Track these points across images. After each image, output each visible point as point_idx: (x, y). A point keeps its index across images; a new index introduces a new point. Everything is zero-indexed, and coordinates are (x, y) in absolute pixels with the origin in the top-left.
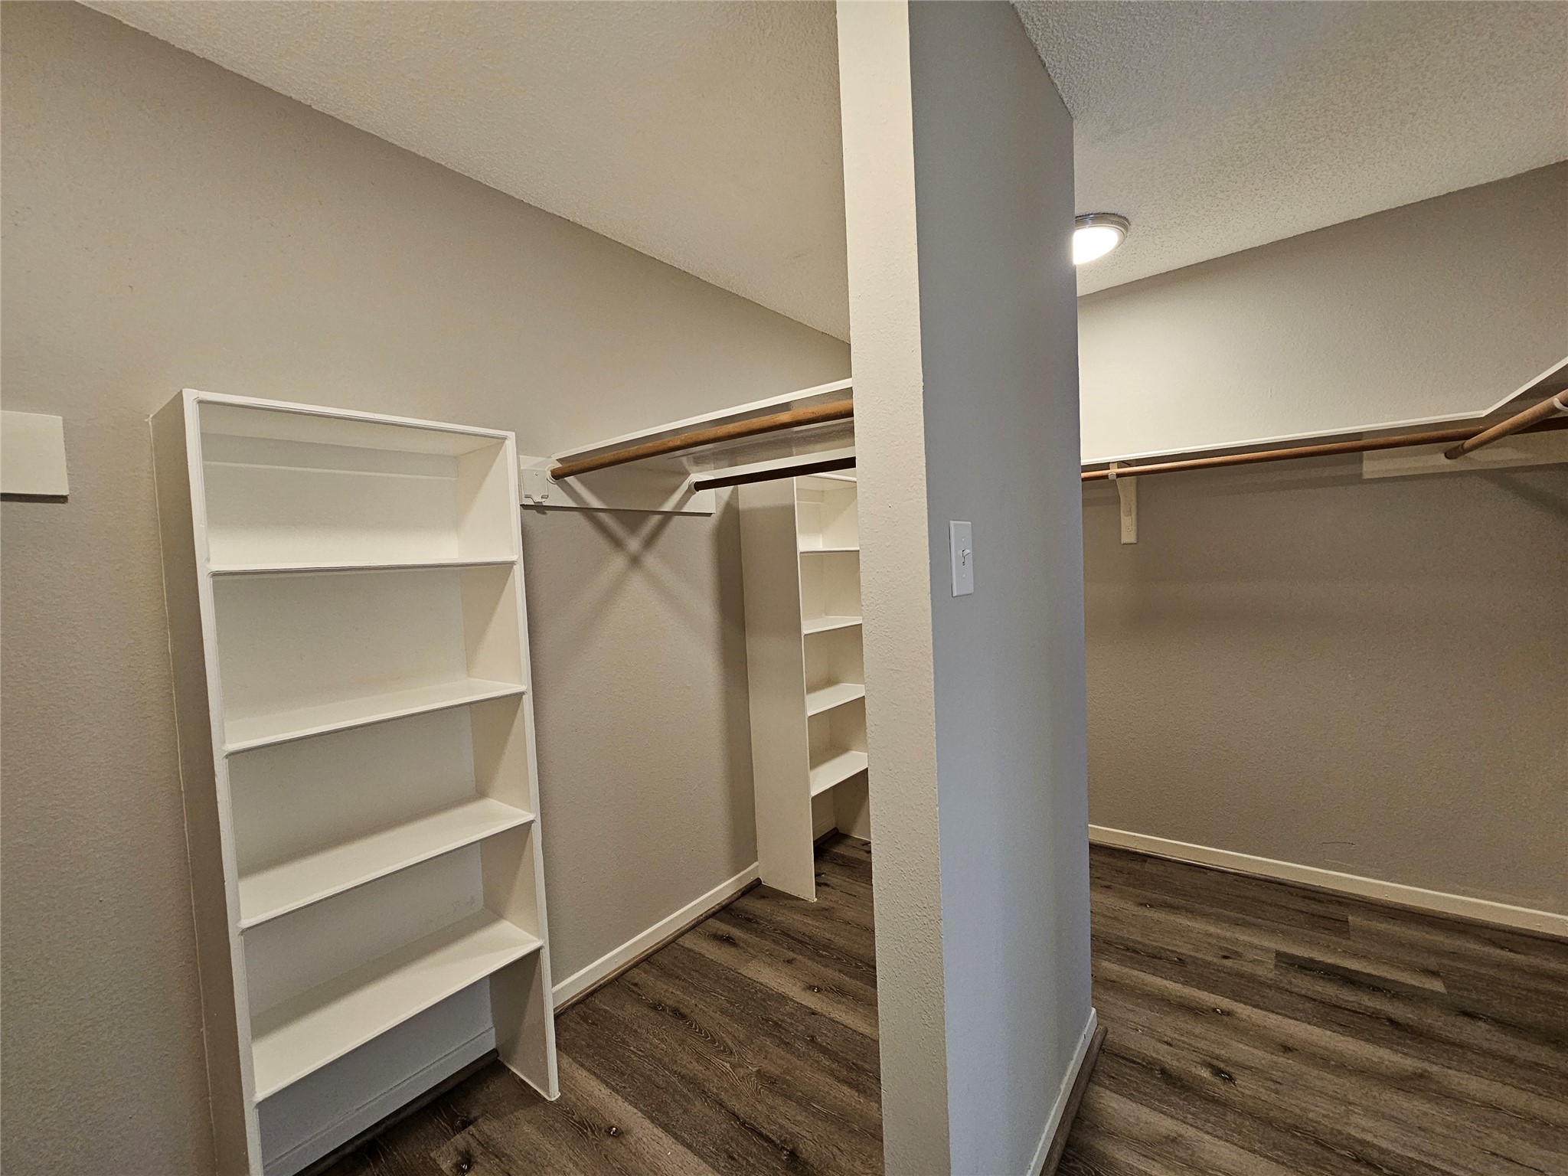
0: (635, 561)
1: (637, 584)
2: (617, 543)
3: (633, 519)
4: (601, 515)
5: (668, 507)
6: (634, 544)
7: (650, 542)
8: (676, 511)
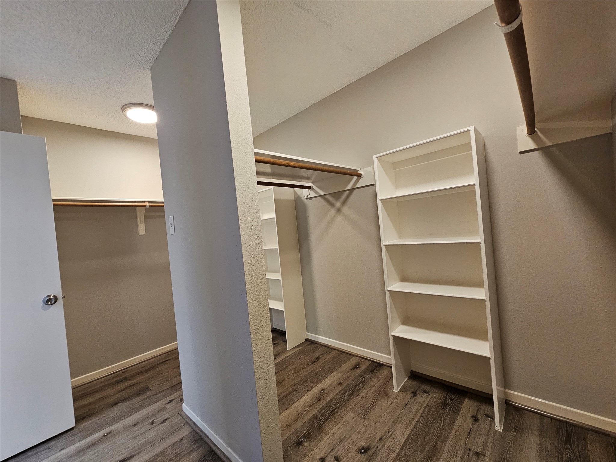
0: (339, 210)
1: (340, 219)
2: (332, 205)
3: (337, 195)
4: (327, 196)
5: (349, 187)
6: (338, 204)
7: (344, 203)
8: (352, 188)
